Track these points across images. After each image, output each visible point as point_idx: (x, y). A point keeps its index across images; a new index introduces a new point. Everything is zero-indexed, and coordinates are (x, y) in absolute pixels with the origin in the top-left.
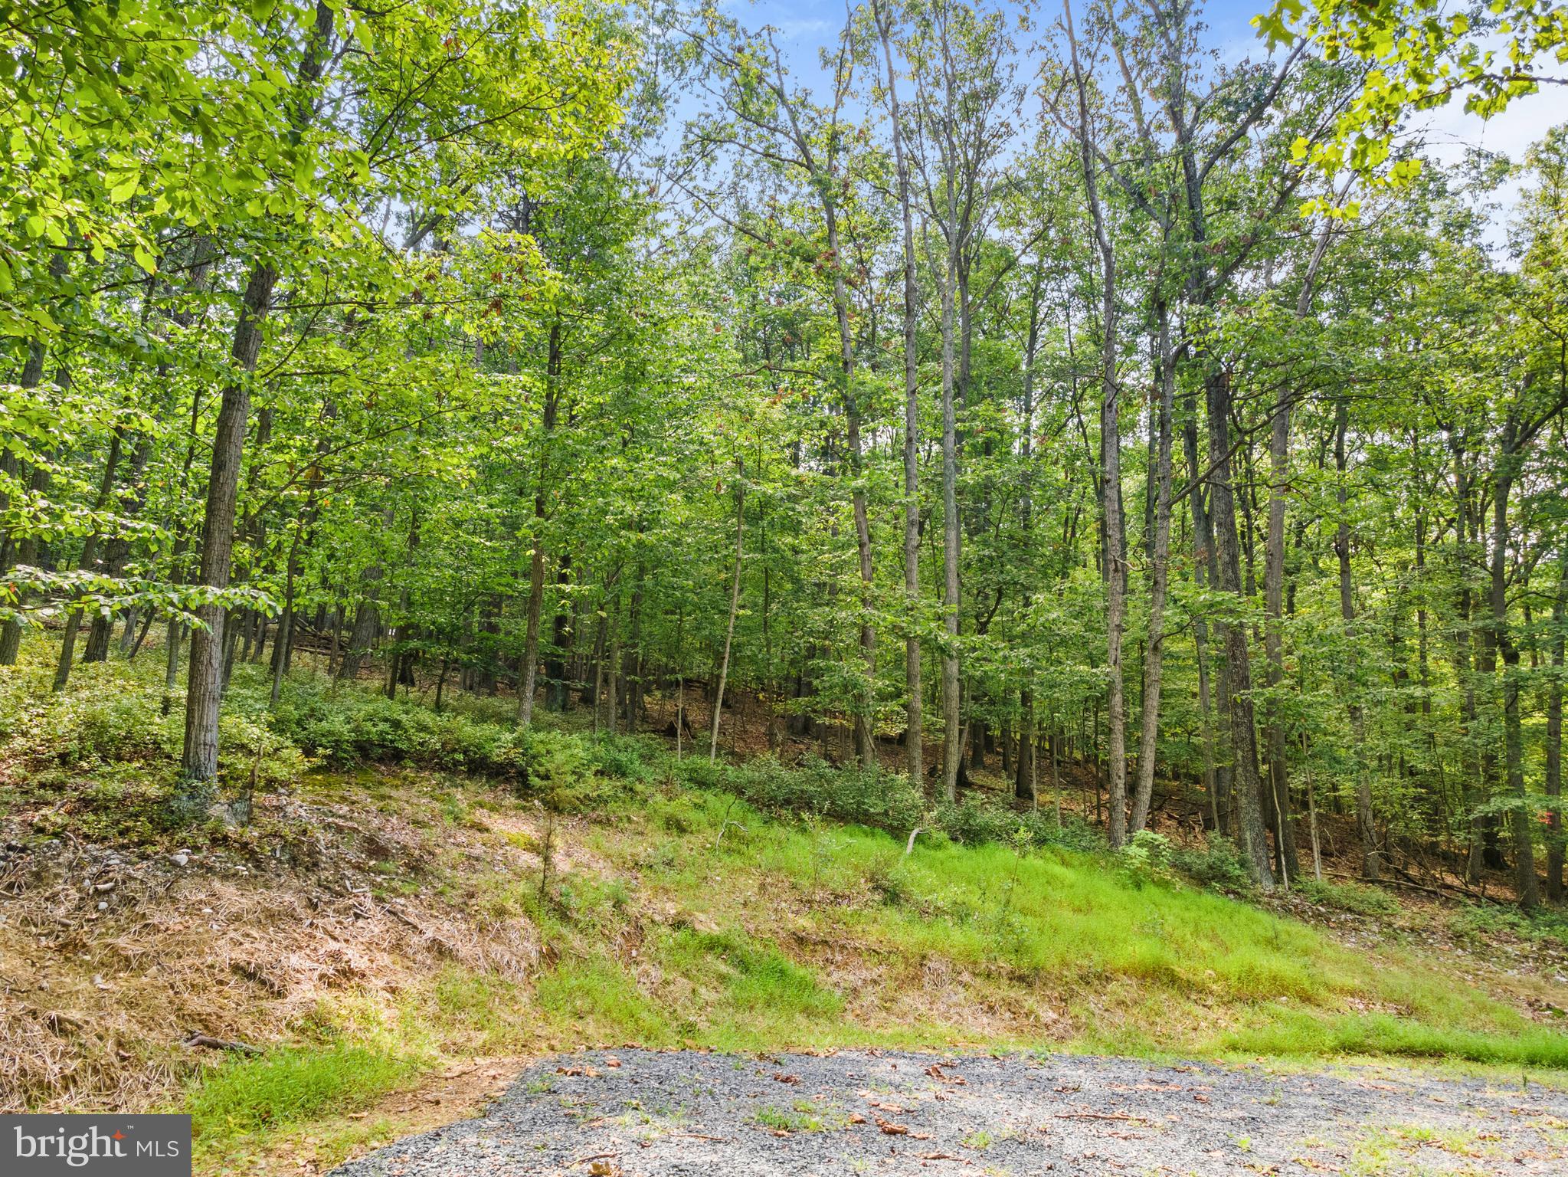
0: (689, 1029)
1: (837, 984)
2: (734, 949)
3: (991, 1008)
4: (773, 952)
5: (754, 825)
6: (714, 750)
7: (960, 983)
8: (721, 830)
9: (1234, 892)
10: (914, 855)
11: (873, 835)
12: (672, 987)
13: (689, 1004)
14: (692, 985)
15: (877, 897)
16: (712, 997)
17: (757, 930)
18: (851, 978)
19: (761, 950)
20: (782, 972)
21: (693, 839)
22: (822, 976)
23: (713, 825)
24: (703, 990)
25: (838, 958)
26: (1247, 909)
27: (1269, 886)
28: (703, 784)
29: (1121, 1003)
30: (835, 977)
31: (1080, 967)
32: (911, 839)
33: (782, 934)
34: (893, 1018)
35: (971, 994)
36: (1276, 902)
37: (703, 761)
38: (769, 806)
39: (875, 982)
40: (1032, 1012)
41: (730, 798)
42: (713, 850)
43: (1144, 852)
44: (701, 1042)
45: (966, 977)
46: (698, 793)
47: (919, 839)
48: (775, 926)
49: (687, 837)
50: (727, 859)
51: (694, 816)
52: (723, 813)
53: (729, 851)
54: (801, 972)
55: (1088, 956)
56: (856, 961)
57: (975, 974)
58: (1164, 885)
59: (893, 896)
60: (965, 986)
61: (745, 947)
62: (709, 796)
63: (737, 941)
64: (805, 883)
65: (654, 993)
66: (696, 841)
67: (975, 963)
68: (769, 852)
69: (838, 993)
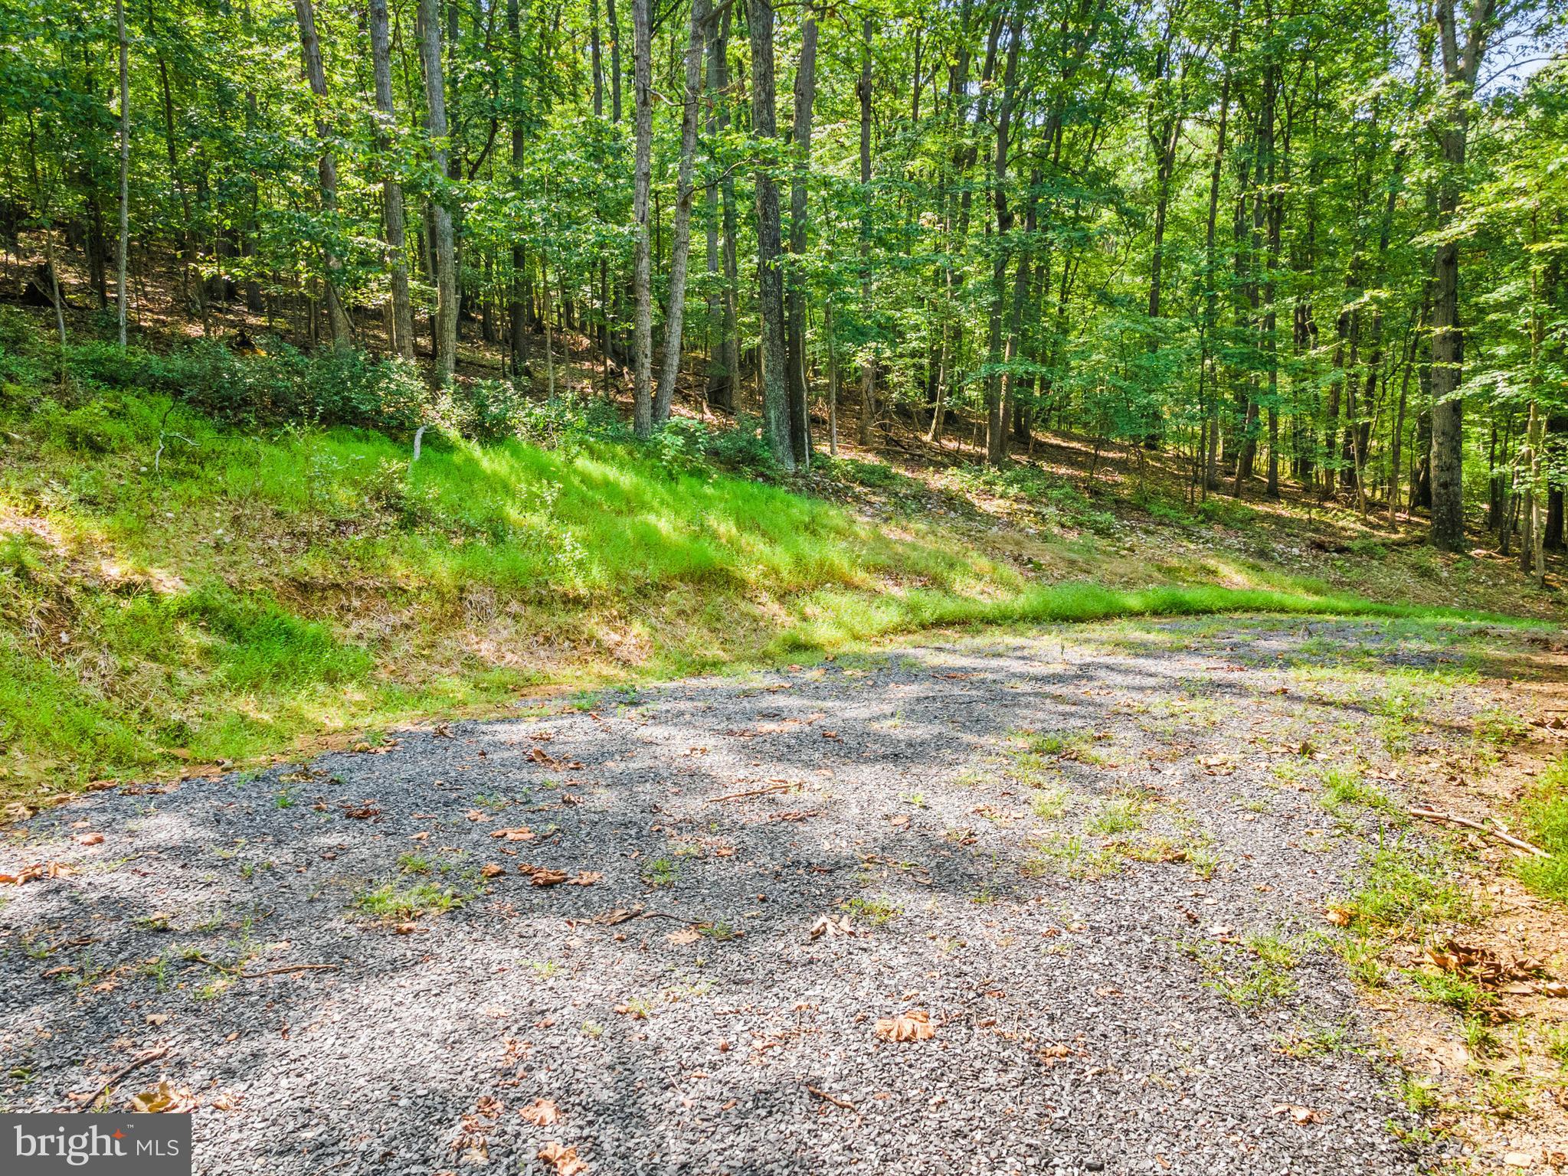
0: (179, 734)
1: (360, 637)
2: (216, 610)
3: (547, 639)
4: (272, 608)
5: (206, 438)
6: (123, 334)
7: (508, 614)
8: (159, 444)
9: (762, 475)
10: (425, 461)
11: (367, 439)
12: (134, 678)
13: (165, 695)
14: (164, 669)
15: (392, 520)
16: (200, 680)
17: (242, 582)
18: (375, 626)
19: (253, 606)
20: (289, 633)
21: (117, 461)
22: (338, 629)
23: (145, 439)
24: (182, 674)
25: (356, 603)
27: (790, 466)
28: (113, 381)
30: (354, 630)
31: (636, 579)
32: (417, 442)
33: (278, 583)
34: (436, 668)
35: (522, 626)
37: (111, 350)
38: (222, 409)
39: (407, 627)
41: (166, 402)
42: (151, 474)
43: (680, 441)
44: (202, 754)
45: (515, 607)
46: (110, 394)
47: (425, 441)
48: (266, 573)
49: (109, 458)
50: (177, 488)
51: (110, 427)
52: (155, 422)
53: (178, 476)
54: (312, 628)
55: (643, 565)
56: (380, 604)
57: (524, 602)
59: (411, 519)
60: (515, 617)
61: (230, 606)
62: (128, 398)
63: (219, 600)
64: (293, 511)
65: (110, 691)
66: (125, 463)
67: (524, 588)
68: (234, 473)
69: (363, 645)
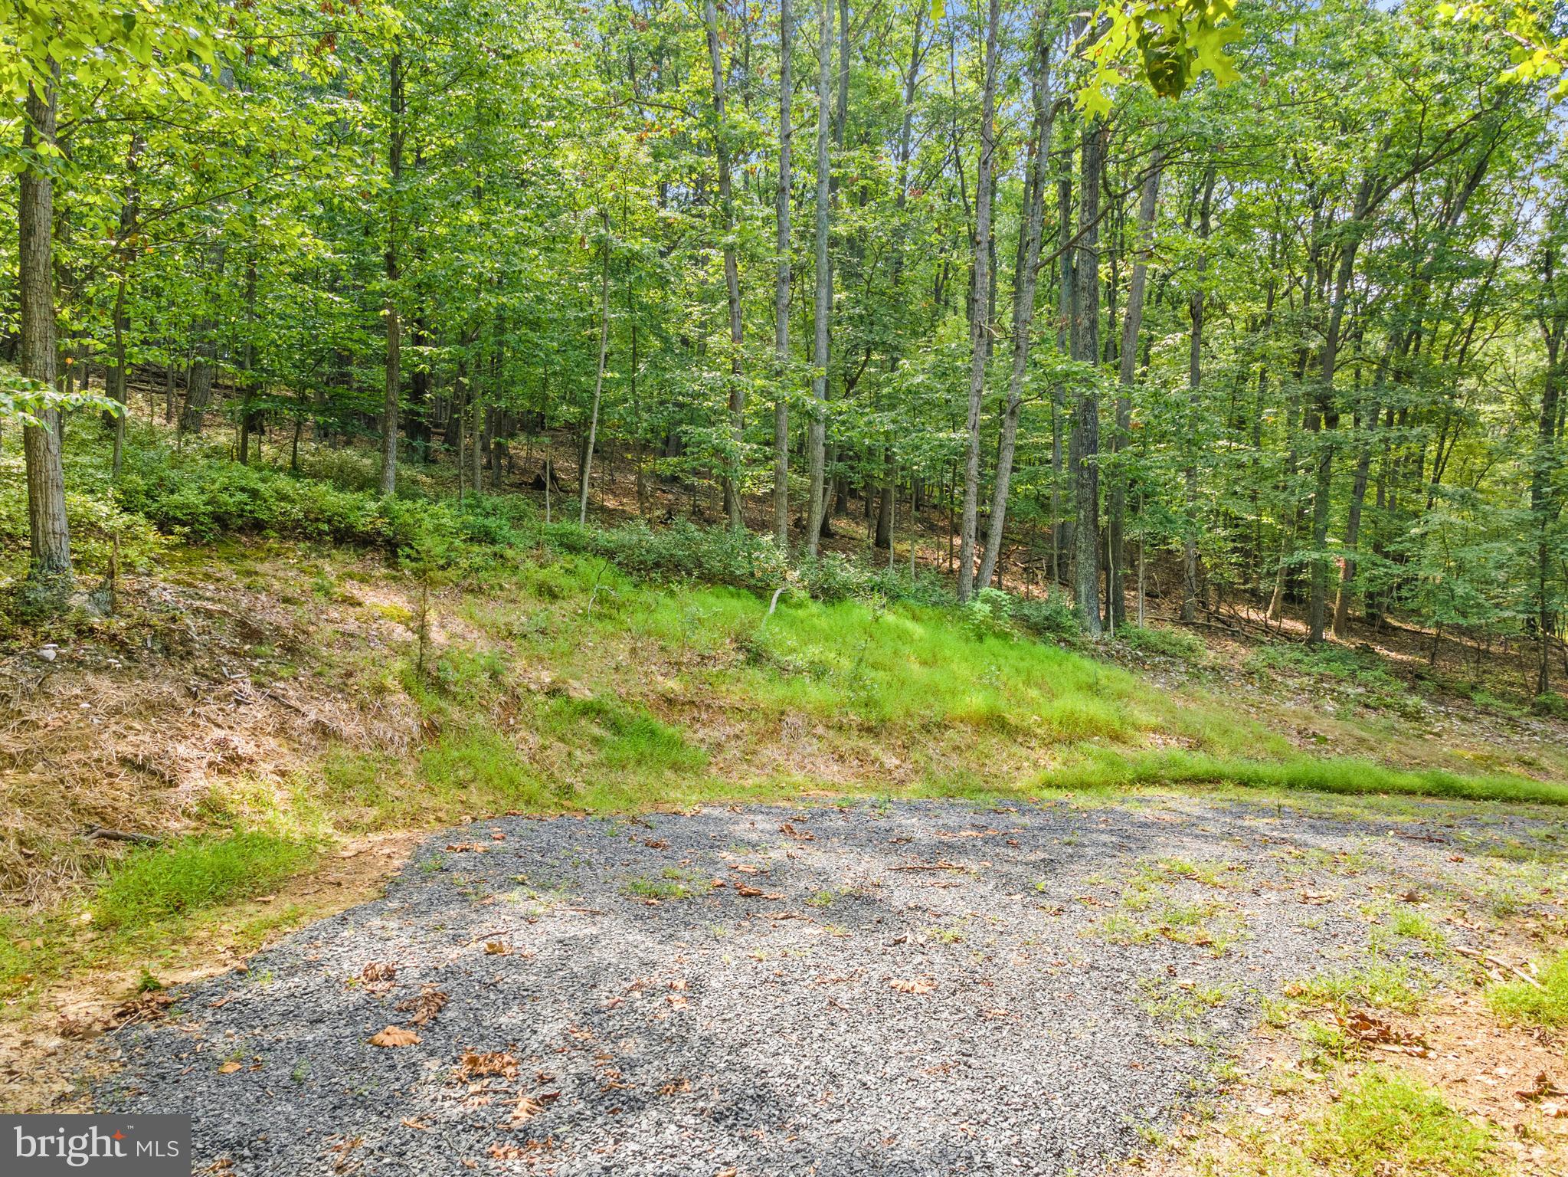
0: (567, 791)
1: (702, 741)
2: (607, 712)
3: (841, 757)
4: (644, 713)
5: (625, 590)
6: (583, 514)
7: (814, 735)
8: (593, 595)
9: (1065, 640)
10: (778, 614)
11: (739, 595)
12: (549, 752)
13: (565, 766)
14: (567, 748)
15: (741, 657)
16: (587, 758)
17: (628, 694)
18: (716, 734)
19: (633, 712)
20: (653, 733)
21: (564, 605)
22: (689, 734)
23: (584, 590)
24: (578, 753)
25: (704, 716)
26: (1075, 656)
27: (1096, 634)
28: (572, 549)
29: (956, 748)
30: (700, 735)
31: (922, 717)
32: (774, 600)
33: (653, 696)
34: (753, 769)
35: (823, 745)
36: (1101, 648)
37: (574, 527)
38: (639, 570)
39: (737, 737)
40: (877, 759)
41: (601, 562)
42: (584, 616)
43: (988, 608)
44: (578, 804)
45: (820, 730)
46: (568, 558)
47: (782, 599)
48: (645, 690)
49: (560, 602)
50: (598, 625)
51: (565, 581)
52: (594, 578)
53: (600, 617)
54: (670, 731)
55: (930, 707)
56: (720, 718)
57: (828, 727)
58: (1003, 636)
59: (756, 657)
60: (820, 738)
61: (617, 710)
62: (580, 561)
63: (610, 705)
64: (673, 646)
65: (533, 759)
66: (568, 606)
67: (829, 716)
68: (640, 617)
69: (704, 748)
